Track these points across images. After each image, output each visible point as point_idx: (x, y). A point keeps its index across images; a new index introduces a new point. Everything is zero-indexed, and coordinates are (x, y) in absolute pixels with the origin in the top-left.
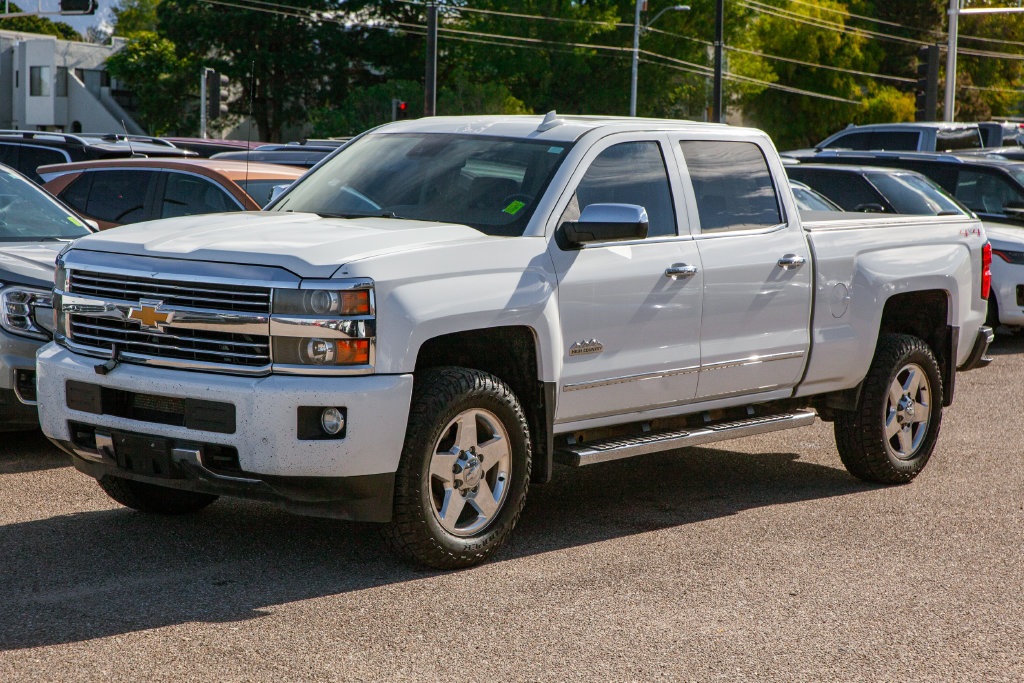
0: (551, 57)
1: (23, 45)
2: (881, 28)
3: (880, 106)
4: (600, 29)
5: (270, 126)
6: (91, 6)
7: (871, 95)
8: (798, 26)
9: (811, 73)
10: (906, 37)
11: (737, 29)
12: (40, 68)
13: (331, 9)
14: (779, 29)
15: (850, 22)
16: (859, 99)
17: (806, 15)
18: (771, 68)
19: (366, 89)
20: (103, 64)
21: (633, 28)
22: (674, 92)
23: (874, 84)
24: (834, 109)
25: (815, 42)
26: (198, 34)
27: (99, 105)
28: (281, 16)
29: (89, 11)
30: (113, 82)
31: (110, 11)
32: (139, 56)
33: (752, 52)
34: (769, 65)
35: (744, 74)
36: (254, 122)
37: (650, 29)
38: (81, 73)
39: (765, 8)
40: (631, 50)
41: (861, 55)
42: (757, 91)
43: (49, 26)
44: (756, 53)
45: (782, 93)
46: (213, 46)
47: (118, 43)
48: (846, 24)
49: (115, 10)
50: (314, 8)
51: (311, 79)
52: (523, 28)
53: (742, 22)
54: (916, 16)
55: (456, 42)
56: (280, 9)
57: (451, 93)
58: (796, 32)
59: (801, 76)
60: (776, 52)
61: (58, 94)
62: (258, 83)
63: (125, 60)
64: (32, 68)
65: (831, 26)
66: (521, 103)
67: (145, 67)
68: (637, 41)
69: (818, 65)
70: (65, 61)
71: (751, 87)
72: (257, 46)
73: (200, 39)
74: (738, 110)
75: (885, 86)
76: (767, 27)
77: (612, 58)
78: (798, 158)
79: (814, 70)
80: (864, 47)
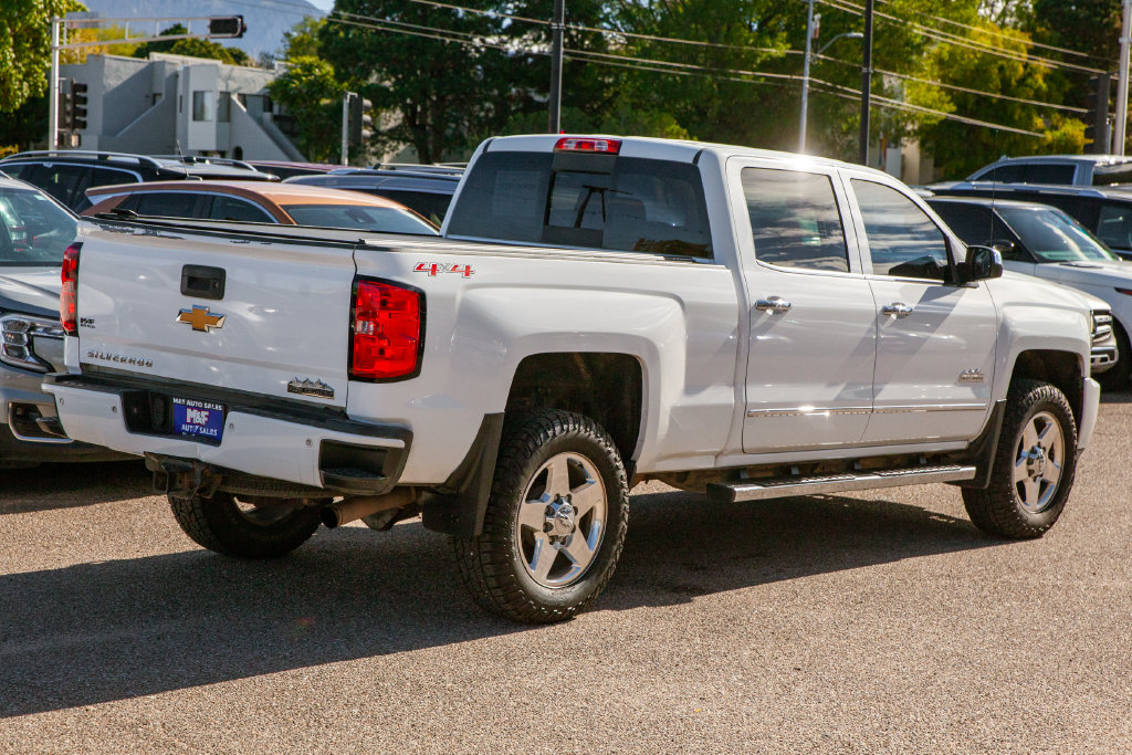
0: (719, 86)
1: (187, 69)
2: (1067, 58)
3: (1064, 138)
4: (770, 56)
5: (431, 153)
6: (239, 30)
7: (1054, 128)
8: (978, 56)
9: (991, 104)
10: (1093, 67)
11: (914, 57)
12: (203, 92)
13: (494, 34)
14: (958, 58)
15: (1034, 52)
16: (1042, 131)
17: (987, 44)
18: (949, 98)
19: (525, 116)
20: (266, 88)
21: (804, 55)
22: (847, 122)
23: (1058, 116)
24: (1015, 142)
25: (996, 71)
26: (359, 59)
27: (259, 130)
28: (443, 41)
29: (238, 33)
30: (276, 108)
31: (282, 36)
32: (301, 81)
33: (930, 82)
34: (947, 95)
35: (920, 104)
36: (414, 148)
37: (822, 56)
38: (244, 98)
39: (942, 36)
40: (801, 78)
41: (1044, 86)
42: (934, 122)
43: (221, 51)
44: (934, 83)
45: (961, 124)
46: (374, 71)
47: (280, 68)
48: (1029, 53)
49: (288, 35)
50: (477, 33)
51: (473, 105)
52: (690, 55)
53: (918, 49)
54: (1104, 46)
55: (623, 69)
56: (442, 34)
57: (614, 120)
58: (976, 61)
59: (981, 107)
60: (955, 82)
61: (220, 120)
62: (419, 109)
63: (287, 85)
64: (195, 93)
65: (1013, 55)
66: (685, 131)
67: (307, 93)
68: (807, 68)
69: (998, 96)
70: (227, 86)
71: (927, 118)
72: (419, 72)
73: (361, 64)
74: (913, 142)
75: (1070, 119)
76: (946, 56)
77: (782, 87)
78: (933, 191)
79: (994, 101)
80: (1048, 78)
